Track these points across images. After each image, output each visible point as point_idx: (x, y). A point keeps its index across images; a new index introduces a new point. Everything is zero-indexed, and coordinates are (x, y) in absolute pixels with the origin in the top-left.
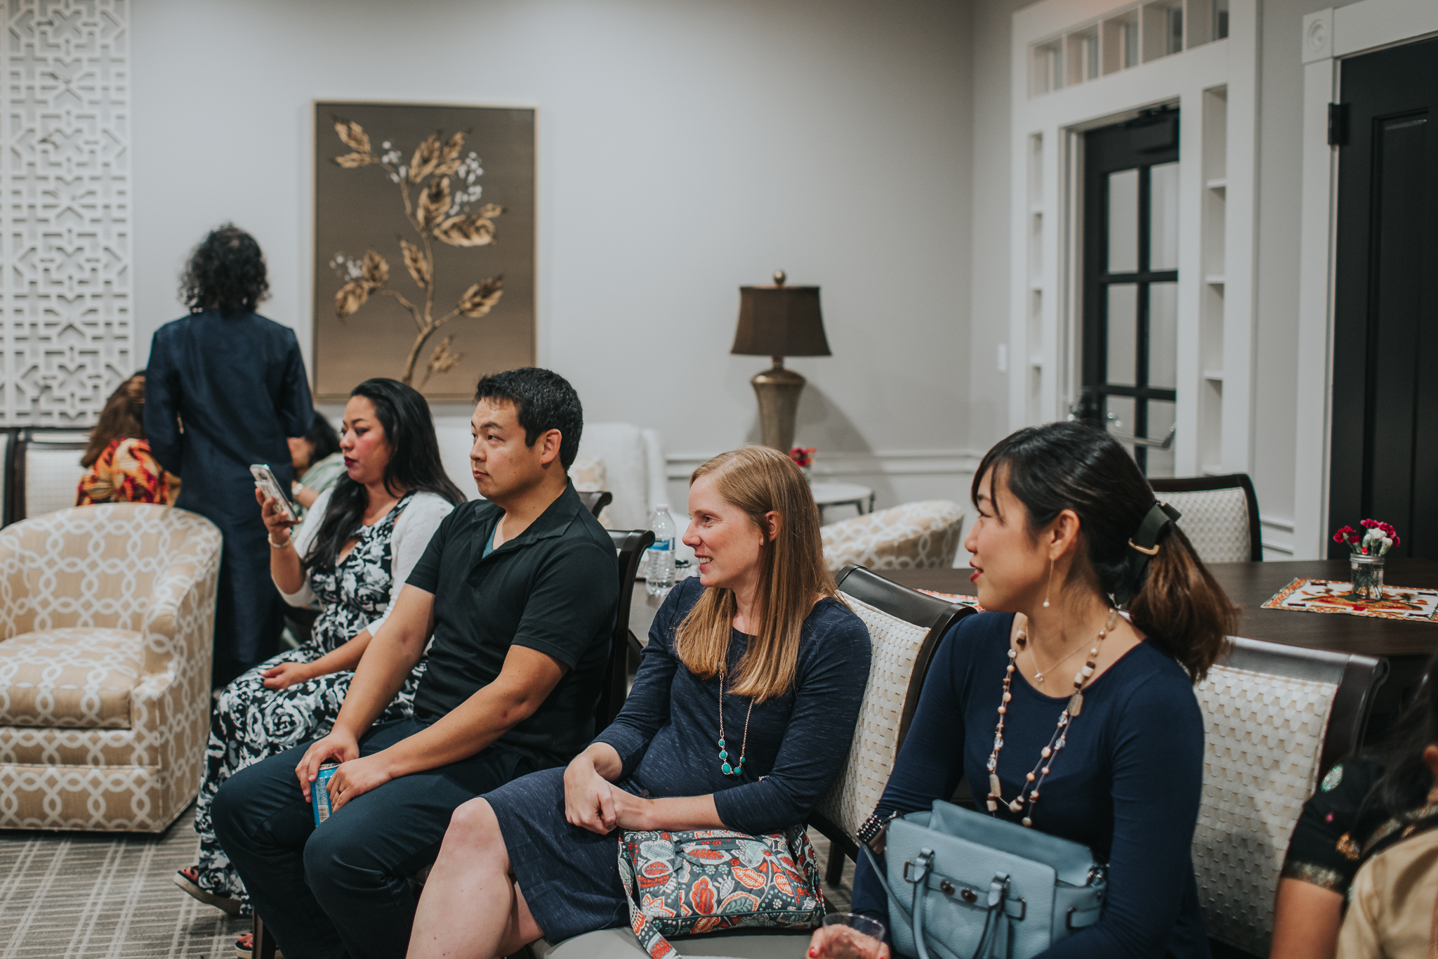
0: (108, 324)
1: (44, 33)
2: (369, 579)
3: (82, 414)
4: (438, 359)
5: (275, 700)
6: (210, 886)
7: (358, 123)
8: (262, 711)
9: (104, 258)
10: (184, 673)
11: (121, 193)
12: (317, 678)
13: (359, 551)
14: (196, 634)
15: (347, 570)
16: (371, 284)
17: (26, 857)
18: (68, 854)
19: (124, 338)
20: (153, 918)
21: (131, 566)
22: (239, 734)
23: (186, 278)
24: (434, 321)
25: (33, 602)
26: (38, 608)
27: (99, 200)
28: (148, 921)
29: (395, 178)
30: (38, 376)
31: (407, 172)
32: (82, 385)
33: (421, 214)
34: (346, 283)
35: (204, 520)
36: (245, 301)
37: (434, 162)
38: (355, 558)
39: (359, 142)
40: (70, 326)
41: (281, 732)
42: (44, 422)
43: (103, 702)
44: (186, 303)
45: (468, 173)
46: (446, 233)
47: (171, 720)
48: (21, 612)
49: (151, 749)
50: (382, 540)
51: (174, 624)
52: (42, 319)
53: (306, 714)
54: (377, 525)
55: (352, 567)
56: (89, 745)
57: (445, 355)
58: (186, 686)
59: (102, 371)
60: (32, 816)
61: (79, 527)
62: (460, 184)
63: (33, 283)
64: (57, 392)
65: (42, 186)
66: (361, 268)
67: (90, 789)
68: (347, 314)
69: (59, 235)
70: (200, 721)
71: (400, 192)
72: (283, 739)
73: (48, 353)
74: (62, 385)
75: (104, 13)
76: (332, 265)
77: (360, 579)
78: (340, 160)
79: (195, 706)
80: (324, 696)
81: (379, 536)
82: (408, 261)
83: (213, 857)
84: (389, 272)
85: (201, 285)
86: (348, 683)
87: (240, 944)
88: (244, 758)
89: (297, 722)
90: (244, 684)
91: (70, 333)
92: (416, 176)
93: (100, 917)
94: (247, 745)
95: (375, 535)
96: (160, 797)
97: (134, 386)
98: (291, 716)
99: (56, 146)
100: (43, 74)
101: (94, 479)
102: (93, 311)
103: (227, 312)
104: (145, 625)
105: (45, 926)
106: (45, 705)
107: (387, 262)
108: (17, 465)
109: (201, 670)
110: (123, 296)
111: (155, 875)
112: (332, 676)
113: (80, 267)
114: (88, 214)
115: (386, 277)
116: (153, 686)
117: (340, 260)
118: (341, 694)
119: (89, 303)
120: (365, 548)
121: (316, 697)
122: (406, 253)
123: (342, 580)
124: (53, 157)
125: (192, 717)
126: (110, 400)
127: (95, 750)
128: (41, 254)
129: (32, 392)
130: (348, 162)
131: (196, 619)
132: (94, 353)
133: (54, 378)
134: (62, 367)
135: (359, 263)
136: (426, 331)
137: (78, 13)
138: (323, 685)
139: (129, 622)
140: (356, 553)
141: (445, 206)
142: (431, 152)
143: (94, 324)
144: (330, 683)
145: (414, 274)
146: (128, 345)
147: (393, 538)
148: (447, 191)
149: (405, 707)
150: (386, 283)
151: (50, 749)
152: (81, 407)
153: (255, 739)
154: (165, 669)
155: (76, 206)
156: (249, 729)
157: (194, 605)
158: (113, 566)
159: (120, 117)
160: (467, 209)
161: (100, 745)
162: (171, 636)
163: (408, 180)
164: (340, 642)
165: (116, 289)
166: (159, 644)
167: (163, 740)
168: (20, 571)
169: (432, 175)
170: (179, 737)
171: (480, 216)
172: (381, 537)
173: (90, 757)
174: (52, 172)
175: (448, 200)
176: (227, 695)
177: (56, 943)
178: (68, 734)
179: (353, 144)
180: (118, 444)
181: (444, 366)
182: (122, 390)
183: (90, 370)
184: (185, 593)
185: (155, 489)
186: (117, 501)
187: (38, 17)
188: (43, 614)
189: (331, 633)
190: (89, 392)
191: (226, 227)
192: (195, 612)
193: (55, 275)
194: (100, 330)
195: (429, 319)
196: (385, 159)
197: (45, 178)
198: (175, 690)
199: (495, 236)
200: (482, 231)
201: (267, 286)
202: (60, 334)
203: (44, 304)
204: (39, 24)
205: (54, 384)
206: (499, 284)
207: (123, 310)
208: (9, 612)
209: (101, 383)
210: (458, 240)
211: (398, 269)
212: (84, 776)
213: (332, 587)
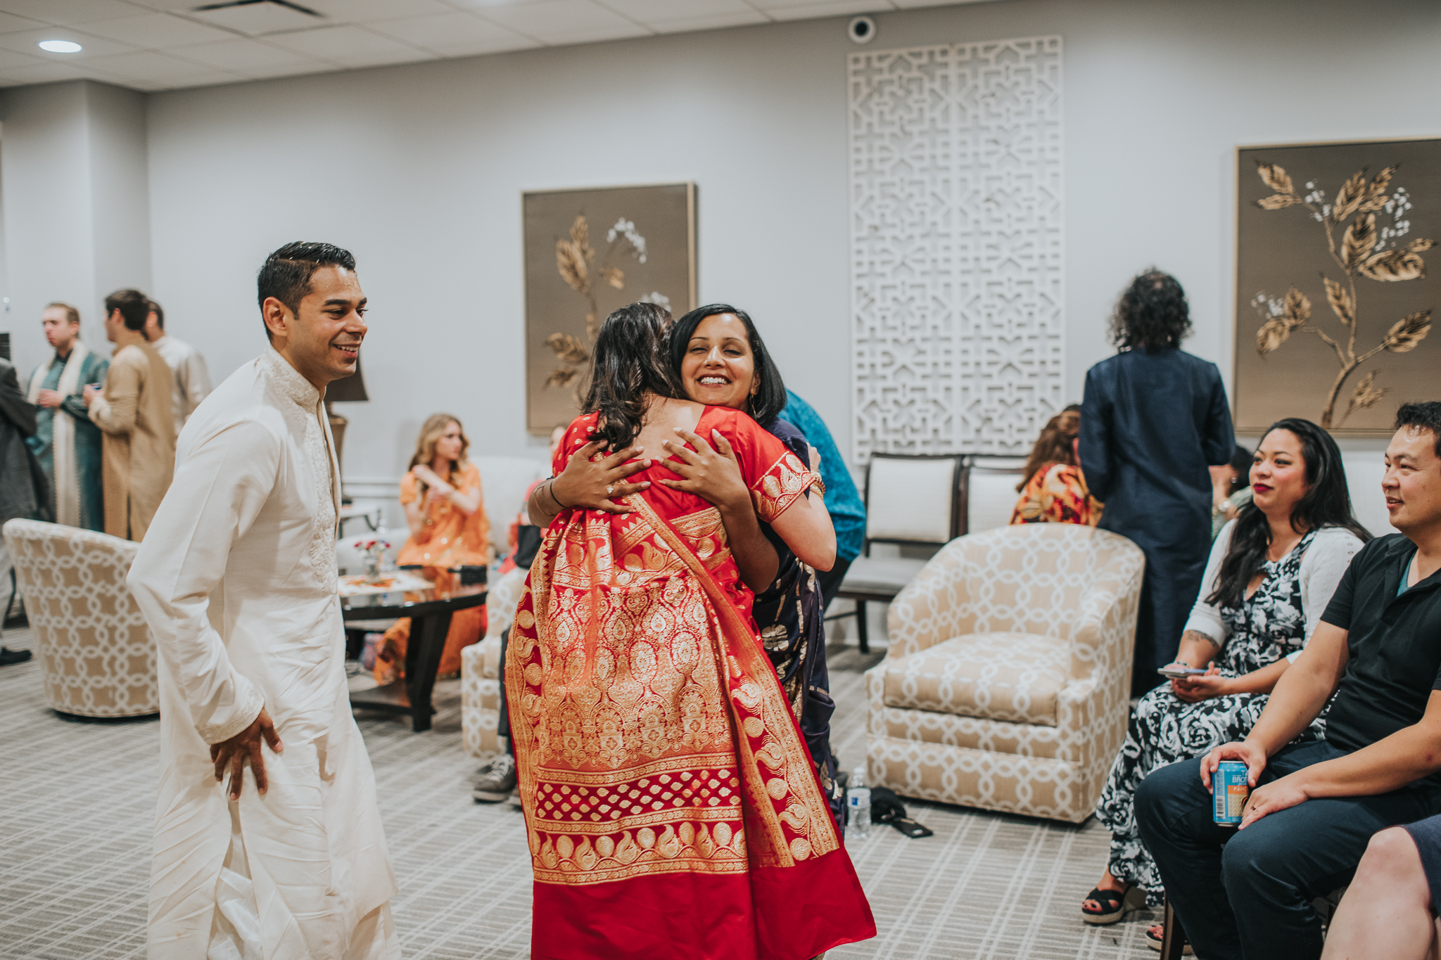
0: (1043, 363)
1: (988, 105)
2: (1279, 616)
3: (1019, 443)
4: (1360, 394)
5: (1192, 713)
6: (1120, 874)
7: (1280, 165)
8: (1178, 721)
9: (1040, 302)
10: (1106, 681)
11: (1056, 243)
12: (1231, 696)
13: (1267, 587)
14: (1118, 647)
15: (1255, 606)
16: (1293, 321)
17: (963, 828)
18: (998, 831)
19: (1056, 375)
20: (1071, 898)
21: (1061, 580)
22: (1153, 739)
23: (1113, 321)
24: (1356, 357)
25: (974, 608)
26: (979, 613)
27: (1035, 251)
28: (1066, 900)
29: (1318, 217)
30: (981, 409)
31: (1331, 211)
32: (1019, 417)
33: (1345, 251)
34: (1268, 321)
35: (1128, 541)
36: (1169, 339)
37: (1359, 199)
38: (1263, 595)
39: (1281, 184)
40: (1010, 365)
41: (1196, 744)
42: (986, 450)
43: (1033, 701)
44: (1114, 344)
45: (1396, 208)
46: (1371, 269)
47: (1093, 722)
48: (965, 616)
49: (1074, 746)
50: (1290, 578)
51: (1098, 635)
52: (985, 358)
53: (1221, 730)
54: (1283, 561)
55: (1262, 603)
56: (1019, 737)
57: (1368, 390)
58: (1107, 693)
59: (1037, 405)
60: (969, 793)
61: (1016, 543)
62: (1387, 220)
63: (978, 327)
64: (997, 423)
65: (986, 240)
66: (1282, 306)
67: (1019, 776)
68: (1268, 351)
69: (1000, 284)
70: (1119, 726)
71: (1324, 230)
72: (1198, 751)
73: (990, 389)
74: (1001, 417)
75: (1040, 82)
76: (1254, 304)
77: (1270, 615)
78: (1262, 202)
79: (1114, 711)
80: (1238, 714)
81: (1286, 573)
82: (1331, 298)
83: (1125, 848)
84: (1311, 309)
85: (1127, 327)
86: (1262, 704)
87: (1150, 934)
88: (1157, 762)
89: (1212, 736)
90: (1162, 696)
91: (1010, 370)
92: (1340, 215)
93: (1025, 890)
94: (1161, 750)
95: (1281, 572)
96: (1080, 791)
97: (1064, 421)
98: (1207, 730)
99: (998, 204)
100: (988, 141)
101: (1027, 500)
102: (1030, 351)
103: (1153, 350)
104: (1072, 634)
105: (977, 890)
106: (983, 699)
107: (1309, 299)
108: (962, 487)
109: (1121, 681)
110: (1056, 337)
111: (1074, 860)
112: (1247, 695)
113: (1019, 312)
114: (1026, 264)
115: (1308, 315)
116: (1078, 690)
117: (1262, 298)
118: (1255, 714)
119: (1026, 344)
120: (1273, 585)
121: (1231, 715)
122: (1329, 290)
123: (1251, 615)
124: (996, 214)
125: (1112, 722)
126: (1043, 432)
127: (1024, 743)
128: (985, 300)
129: (975, 423)
130: (1270, 204)
131: (1118, 633)
132: (1030, 388)
133: (994, 411)
134: (1002, 401)
135: (1280, 301)
136: (1348, 367)
137: (1017, 84)
138: (1238, 703)
139: (1057, 631)
140: (1263, 589)
141: (1371, 242)
142: (1356, 190)
143: (1030, 363)
144: (1245, 702)
145: (1337, 311)
146: (1061, 381)
147: (1301, 575)
148: (1372, 227)
149: (1318, 731)
150: (1308, 320)
151: (985, 738)
152: (1018, 437)
153: (1169, 745)
154: (1088, 676)
155: (1015, 258)
156: (1163, 735)
157: (1117, 619)
158: (1045, 580)
159: (1055, 175)
160: (1394, 244)
161: (1029, 738)
162: (1095, 646)
163: (1331, 218)
164: (1252, 667)
165: (1050, 330)
166: (1084, 652)
167: (1085, 740)
168: (964, 580)
169: (1357, 211)
170: (1100, 739)
171: (1407, 252)
172: (1288, 574)
173: (1019, 748)
174: (994, 228)
175: (1374, 236)
176: (1146, 702)
177: (987, 907)
178: (1001, 725)
179: (1275, 186)
180: (1049, 468)
181: (1366, 402)
182: (1053, 425)
183: (1026, 404)
184: (1109, 608)
185: (1081, 511)
186: (1046, 521)
187: (982, 91)
188: (982, 619)
189: (1242, 659)
190: (1025, 424)
191: (1150, 271)
192: (1118, 625)
193: (996, 320)
194: (1036, 368)
195: (1351, 355)
196: (1309, 199)
197: (988, 234)
198: (1098, 696)
199: (1423, 271)
200: (1411, 266)
201: (1189, 324)
202: (1001, 372)
203: (986, 345)
204: (984, 96)
205: (995, 416)
206: (1428, 319)
207: (1056, 350)
208: (954, 615)
209: (1036, 415)
210: (1384, 275)
211: (1321, 306)
212: (1013, 765)
213: (1242, 620)
